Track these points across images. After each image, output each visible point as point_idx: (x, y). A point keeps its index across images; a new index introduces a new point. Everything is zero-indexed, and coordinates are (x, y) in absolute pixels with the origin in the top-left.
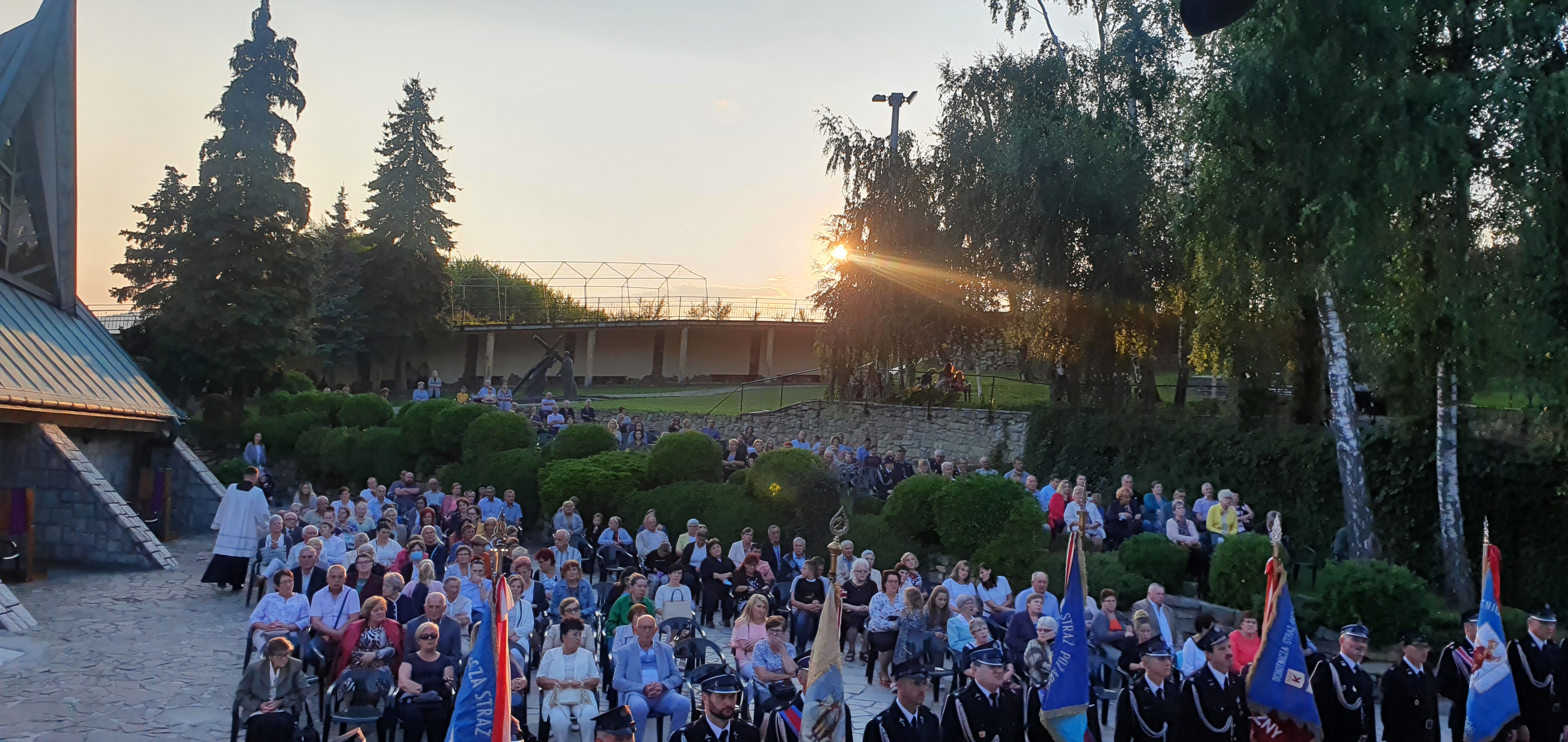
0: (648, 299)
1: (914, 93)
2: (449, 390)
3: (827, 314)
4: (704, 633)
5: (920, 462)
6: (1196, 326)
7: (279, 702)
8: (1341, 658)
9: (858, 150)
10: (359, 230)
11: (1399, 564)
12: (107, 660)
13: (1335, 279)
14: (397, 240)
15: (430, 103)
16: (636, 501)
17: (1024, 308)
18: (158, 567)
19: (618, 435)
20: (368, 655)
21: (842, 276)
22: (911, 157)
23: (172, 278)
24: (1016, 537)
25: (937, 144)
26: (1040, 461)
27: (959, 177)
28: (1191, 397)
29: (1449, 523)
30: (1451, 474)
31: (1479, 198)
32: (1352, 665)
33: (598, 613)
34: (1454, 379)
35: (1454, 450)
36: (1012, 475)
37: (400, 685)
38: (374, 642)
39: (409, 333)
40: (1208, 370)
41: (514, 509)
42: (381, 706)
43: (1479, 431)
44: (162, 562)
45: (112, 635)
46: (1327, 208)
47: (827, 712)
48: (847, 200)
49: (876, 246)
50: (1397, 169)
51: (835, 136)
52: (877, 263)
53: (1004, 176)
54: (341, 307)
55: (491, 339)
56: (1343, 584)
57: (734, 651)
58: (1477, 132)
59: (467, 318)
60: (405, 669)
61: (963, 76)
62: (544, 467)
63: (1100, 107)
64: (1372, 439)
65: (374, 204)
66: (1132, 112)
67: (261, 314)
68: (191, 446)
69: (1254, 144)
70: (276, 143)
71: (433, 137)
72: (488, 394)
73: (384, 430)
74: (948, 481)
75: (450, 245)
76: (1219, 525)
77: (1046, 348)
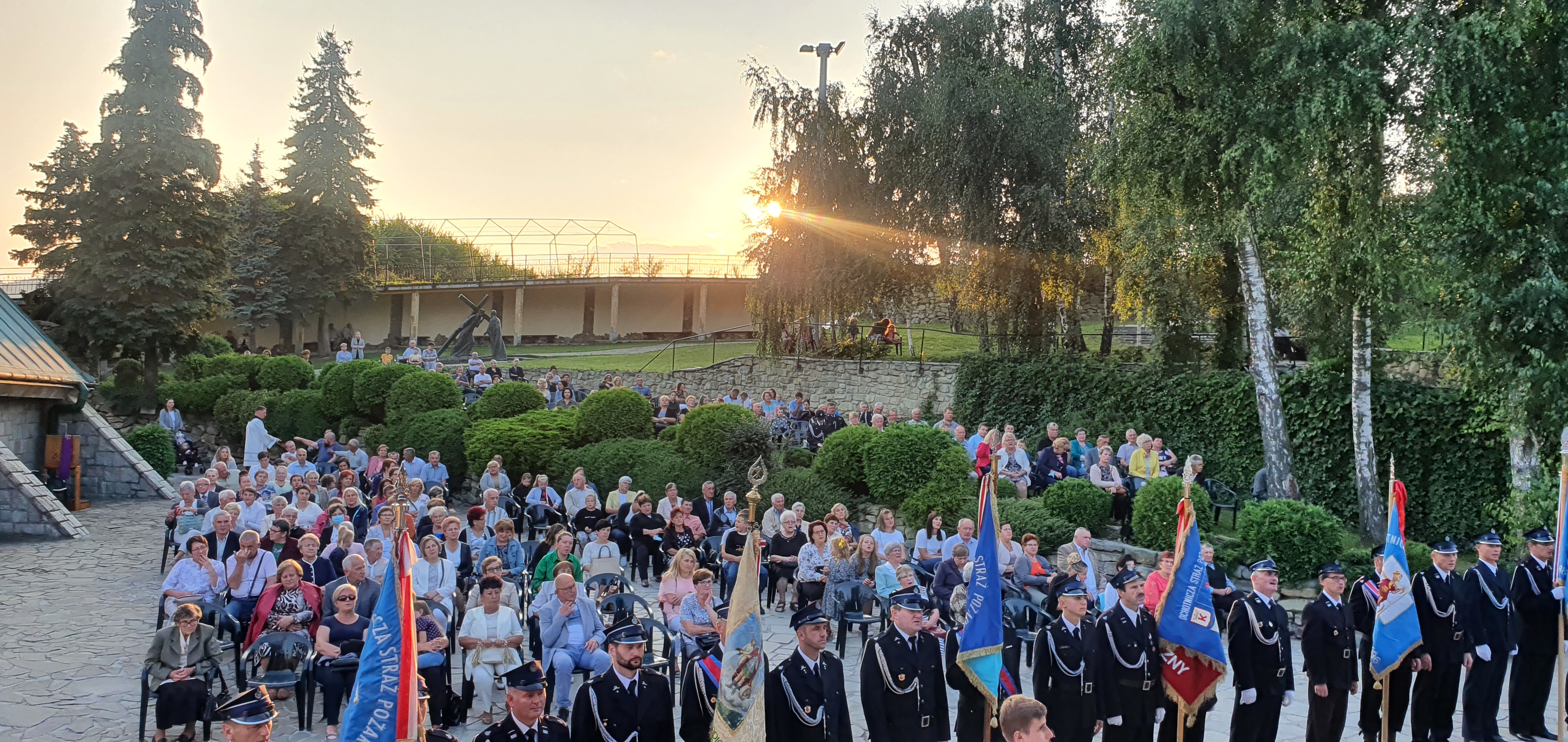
0: (577, 256)
1: (842, 44)
2: (373, 351)
3: (759, 269)
4: (632, 588)
5: (851, 414)
6: (1120, 275)
7: (191, 669)
8: (1255, 595)
9: (786, 101)
10: (277, 190)
11: (1315, 504)
12: (11, 633)
13: (1254, 225)
14: (316, 199)
15: (346, 57)
16: (565, 460)
17: (954, 260)
18: (67, 536)
19: (547, 394)
20: (285, 619)
21: (774, 230)
22: (840, 109)
23: (76, 240)
24: (944, 485)
25: (864, 96)
26: (969, 412)
27: (888, 130)
28: (1118, 344)
29: (1363, 463)
30: (1364, 415)
31: (1393, 145)
32: (1266, 600)
33: (525, 572)
34: (1368, 322)
35: (1369, 392)
36: (940, 425)
37: (317, 647)
38: (291, 605)
39: (331, 294)
40: (1133, 318)
41: (439, 471)
42: (299, 670)
43: (1393, 372)
44: (71, 531)
45: (17, 606)
46: (1247, 154)
47: (747, 660)
48: (776, 152)
49: (805, 201)
50: (1313, 115)
51: (762, 87)
52: (809, 218)
53: (932, 127)
54: (260, 268)
55: (416, 299)
56: (1260, 524)
57: (661, 605)
58: (1391, 78)
59: (391, 278)
60: (323, 632)
61: (891, 26)
62: (470, 426)
63: (1027, 58)
64: (1291, 383)
65: (292, 162)
66: (1058, 62)
67: (173, 275)
68: (103, 414)
69: (1174, 90)
70: (181, 97)
71: (350, 91)
72: (413, 355)
73: (306, 393)
74: (877, 432)
75: (369, 202)
76: (1143, 469)
77: (974, 299)
